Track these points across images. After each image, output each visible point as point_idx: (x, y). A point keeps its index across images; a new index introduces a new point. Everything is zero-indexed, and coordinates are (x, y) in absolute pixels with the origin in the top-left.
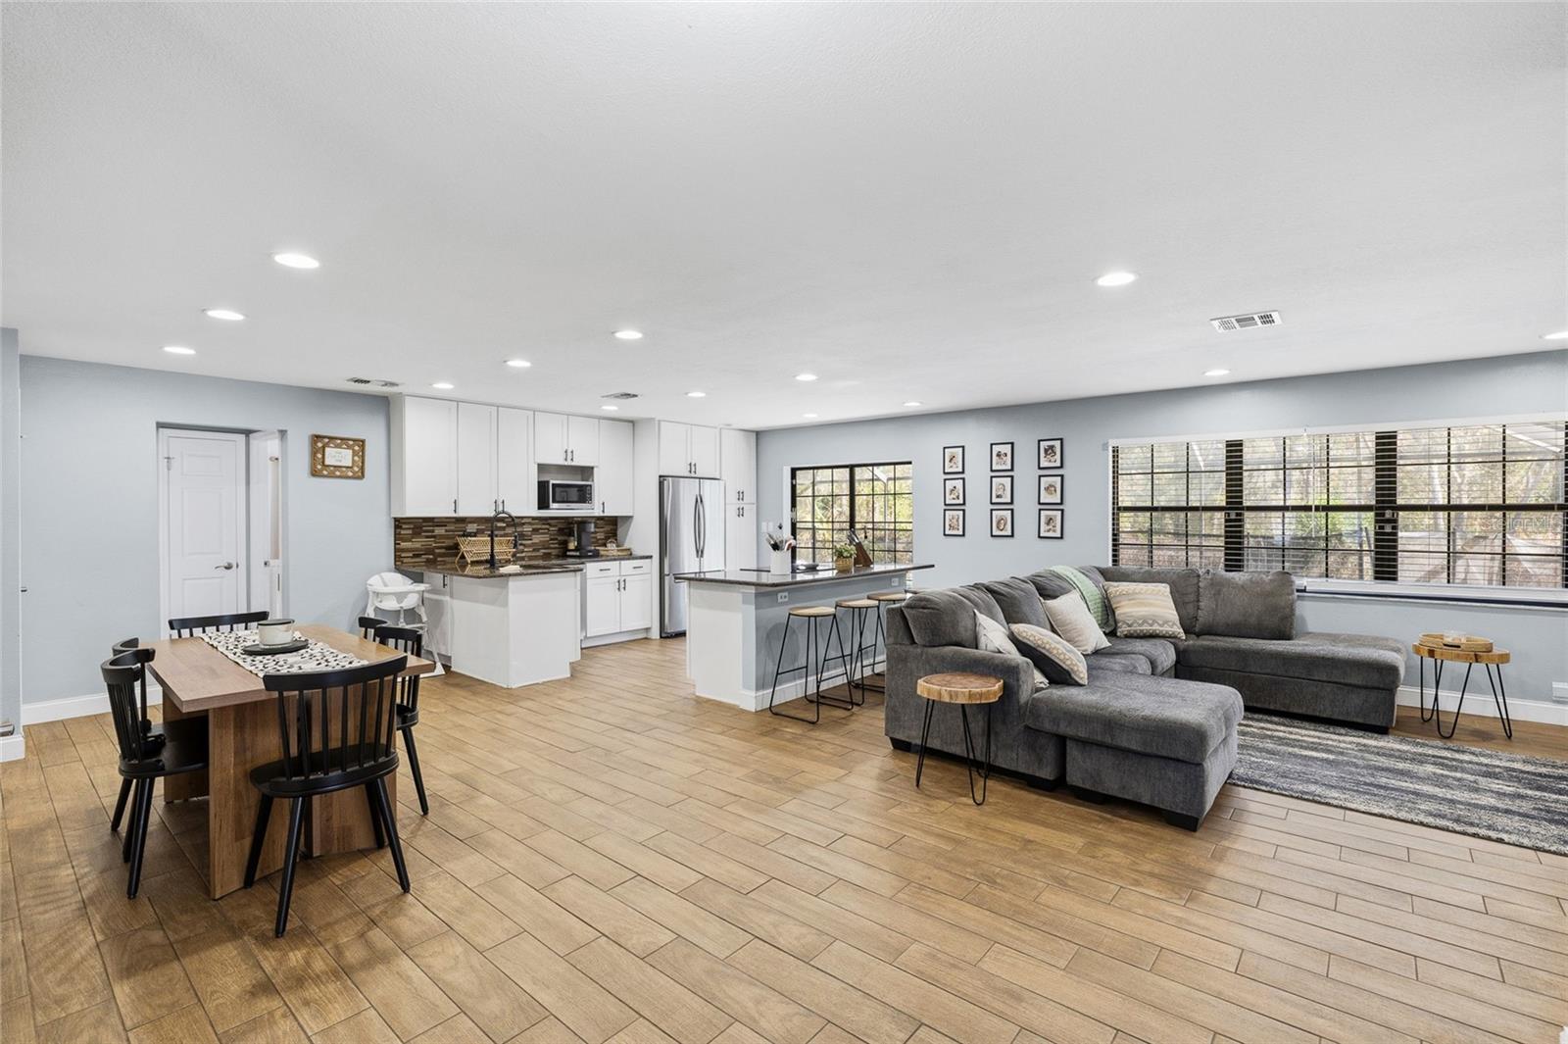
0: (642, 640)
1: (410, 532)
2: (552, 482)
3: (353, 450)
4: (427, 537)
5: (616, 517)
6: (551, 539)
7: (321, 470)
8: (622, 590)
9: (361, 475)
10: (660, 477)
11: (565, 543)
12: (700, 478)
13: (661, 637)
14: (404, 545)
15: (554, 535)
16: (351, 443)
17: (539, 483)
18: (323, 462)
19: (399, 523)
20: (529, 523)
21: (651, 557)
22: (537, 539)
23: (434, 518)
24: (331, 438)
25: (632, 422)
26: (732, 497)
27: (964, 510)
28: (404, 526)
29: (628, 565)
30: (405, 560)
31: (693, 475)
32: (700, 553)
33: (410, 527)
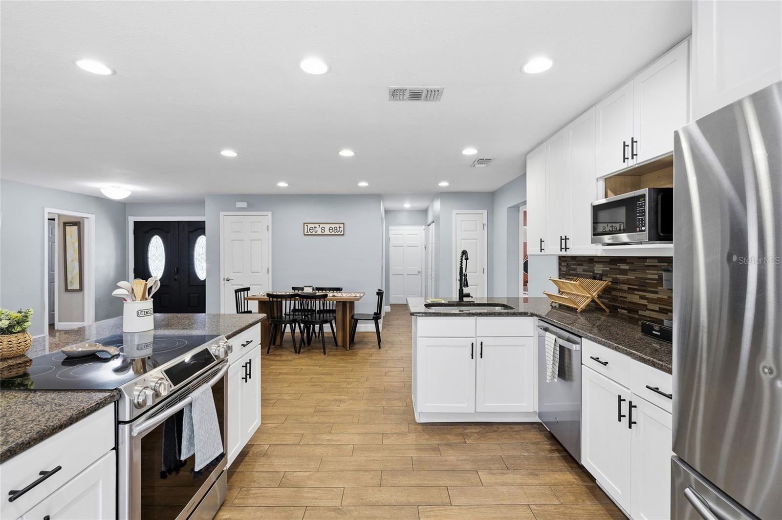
33: (565, 264)
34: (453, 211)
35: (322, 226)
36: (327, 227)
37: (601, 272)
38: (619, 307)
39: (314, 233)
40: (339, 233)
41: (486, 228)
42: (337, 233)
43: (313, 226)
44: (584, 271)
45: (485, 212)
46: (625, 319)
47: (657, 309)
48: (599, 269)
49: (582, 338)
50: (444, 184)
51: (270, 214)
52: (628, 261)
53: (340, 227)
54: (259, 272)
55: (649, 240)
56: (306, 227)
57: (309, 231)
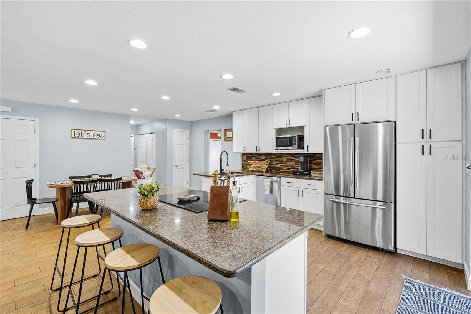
1: (245, 158)
7: (227, 139)
14: (244, 162)
18: (227, 136)
21: (322, 180)
24: (228, 129)
28: (244, 156)
33: (246, 156)
34: (174, 129)
35: (87, 132)
36: (91, 133)
37: (264, 159)
38: (272, 170)
39: (80, 137)
40: (101, 138)
41: (188, 139)
42: (99, 138)
43: (80, 132)
44: (255, 158)
45: (188, 131)
46: (274, 173)
47: (286, 168)
48: (263, 157)
49: (281, 178)
50: (178, 116)
51: (37, 120)
52: (276, 154)
53: (102, 134)
54: (25, 167)
55: (298, 148)
56: (73, 133)
57: (76, 135)
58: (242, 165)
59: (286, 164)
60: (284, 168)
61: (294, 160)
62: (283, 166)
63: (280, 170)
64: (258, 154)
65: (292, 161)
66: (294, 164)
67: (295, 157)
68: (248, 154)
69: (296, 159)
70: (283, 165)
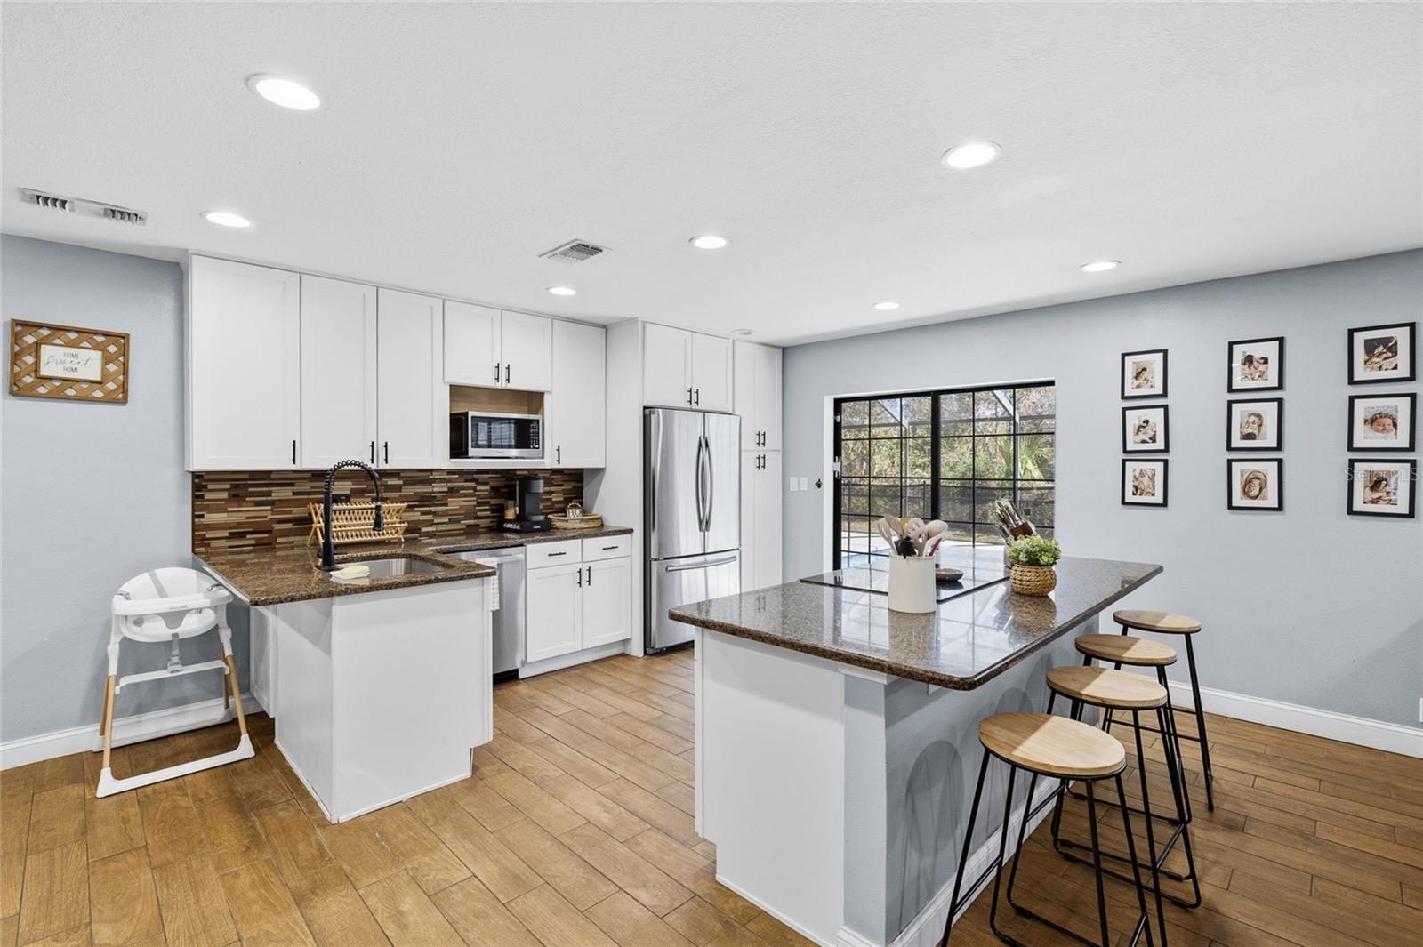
0: (616, 659)
1: (225, 494)
2: (471, 414)
3: (105, 352)
4: (258, 504)
5: (582, 469)
6: (479, 504)
7: (33, 386)
8: (585, 583)
9: (120, 397)
10: (645, 408)
11: (500, 510)
12: (705, 412)
13: (645, 653)
14: (211, 518)
15: (486, 497)
16: (100, 339)
17: (451, 415)
18: (37, 371)
19: (201, 482)
20: (442, 480)
21: (630, 531)
22: (455, 504)
23: (270, 472)
24: (56, 329)
25: (604, 327)
26: (750, 441)
27: (1166, 462)
28: (210, 486)
29: (594, 545)
30: (214, 544)
31: (694, 406)
32: (704, 524)
33: (228, 486)
37: (348, 492)
48: (342, 487)
58: (193, 530)
59: (446, 505)
60: (436, 521)
61: (472, 491)
62: (434, 514)
63: (423, 530)
64: (309, 475)
65: (466, 495)
66: (475, 503)
67: (476, 481)
68: (247, 476)
69: (478, 488)
70: (434, 509)
